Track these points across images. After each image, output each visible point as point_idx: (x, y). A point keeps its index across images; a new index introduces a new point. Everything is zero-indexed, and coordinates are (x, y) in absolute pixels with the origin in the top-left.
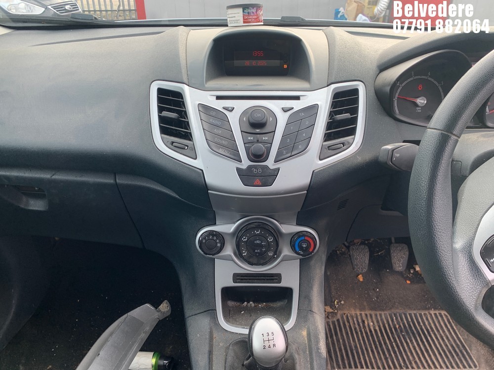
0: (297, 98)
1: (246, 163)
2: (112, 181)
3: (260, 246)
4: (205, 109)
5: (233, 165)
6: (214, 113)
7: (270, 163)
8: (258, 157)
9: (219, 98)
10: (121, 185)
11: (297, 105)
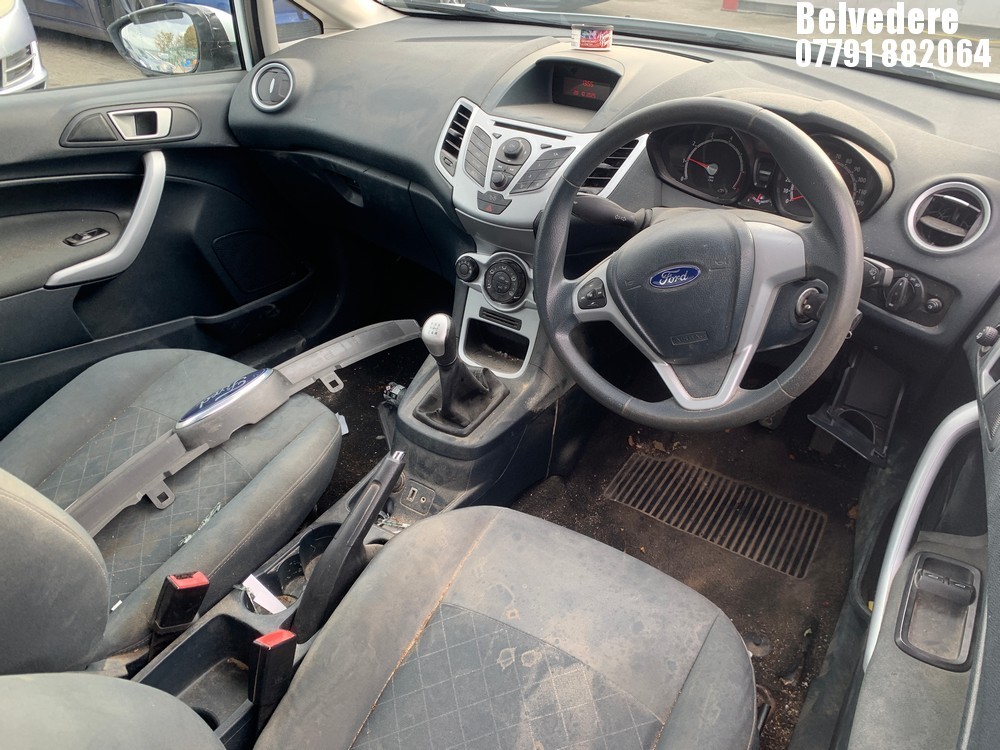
0: (563, 137)
1: (487, 188)
2: (406, 188)
3: (503, 282)
4: (478, 131)
5: (478, 188)
6: (483, 137)
7: (506, 194)
8: (500, 185)
9: (498, 124)
10: (413, 193)
11: (556, 144)
